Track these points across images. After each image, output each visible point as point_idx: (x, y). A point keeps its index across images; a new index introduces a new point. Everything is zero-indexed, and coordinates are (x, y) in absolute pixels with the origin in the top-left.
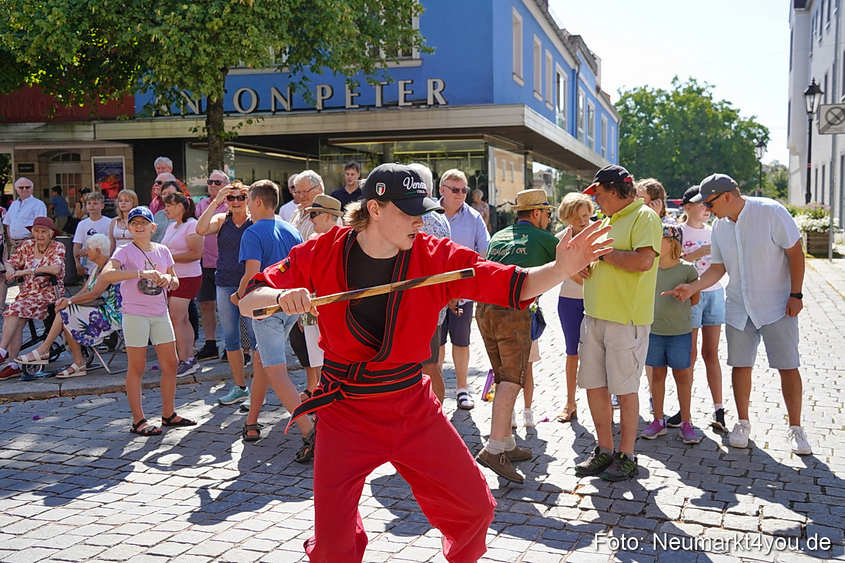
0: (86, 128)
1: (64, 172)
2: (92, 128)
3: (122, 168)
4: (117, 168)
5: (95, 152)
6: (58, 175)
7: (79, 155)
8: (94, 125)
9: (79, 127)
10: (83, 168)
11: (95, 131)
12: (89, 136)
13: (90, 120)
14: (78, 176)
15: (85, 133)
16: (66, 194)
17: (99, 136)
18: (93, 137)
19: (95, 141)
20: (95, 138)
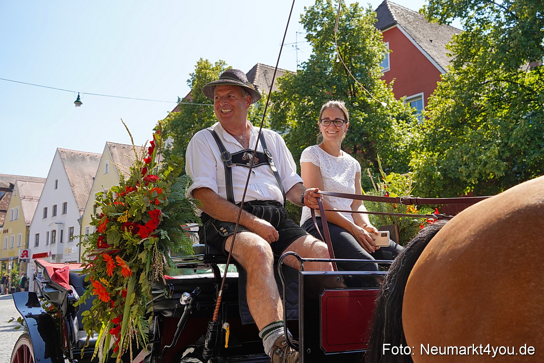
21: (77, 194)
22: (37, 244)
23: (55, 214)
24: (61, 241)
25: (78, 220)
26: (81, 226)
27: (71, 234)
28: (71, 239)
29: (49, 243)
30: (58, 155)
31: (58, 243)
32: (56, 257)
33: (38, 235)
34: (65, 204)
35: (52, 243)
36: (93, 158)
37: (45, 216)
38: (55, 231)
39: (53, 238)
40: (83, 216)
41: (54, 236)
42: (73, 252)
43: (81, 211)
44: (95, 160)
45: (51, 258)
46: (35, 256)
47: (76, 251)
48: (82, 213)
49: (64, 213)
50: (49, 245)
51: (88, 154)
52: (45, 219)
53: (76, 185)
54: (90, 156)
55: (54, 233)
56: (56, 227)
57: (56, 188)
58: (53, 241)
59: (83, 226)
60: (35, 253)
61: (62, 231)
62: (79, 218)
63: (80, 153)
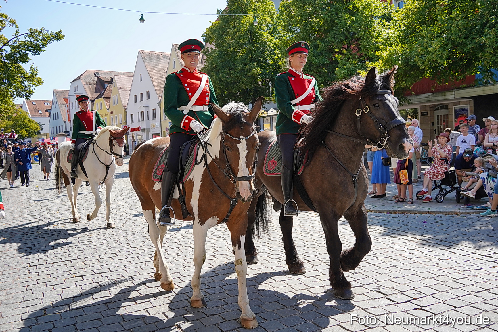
0: (451, 93)
1: (441, 114)
2: (454, 93)
3: (468, 111)
4: (466, 110)
5: (455, 104)
6: (438, 116)
7: (448, 106)
8: (455, 91)
9: (447, 93)
10: (449, 111)
11: (455, 94)
12: (452, 97)
13: (453, 90)
14: (447, 115)
15: (450, 96)
16: (441, 124)
17: (457, 97)
18: (454, 97)
19: (455, 99)
20: (455, 97)
21: (155, 84)
22: (132, 122)
23: (142, 100)
24: (148, 119)
25: (158, 104)
26: (160, 108)
27: (154, 114)
28: (154, 117)
29: (140, 121)
30: (140, 55)
31: (146, 120)
32: (146, 130)
33: (132, 115)
34: (148, 92)
35: (142, 120)
36: (164, 56)
37: (136, 102)
38: (143, 112)
39: (143, 117)
40: (161, 100)
41: (143, 115)
42: (156, 127)
43: (159, 97)
44: (167, 58)
45: (141, 131)
46: (132, 130)
47: (158, 126)
48: (160, 98)
49: (148, 99)
50: (140, 122)
51: (161, 53)
52: (136, 103)
53: (155, 78)
54: (162, 55)
55: (143, 113)
56: (143, 109)
57: (141, 80)
58: (143, 119)
59: (161, 108)
60: (132, 128)
61: (148, 112)
62: (159, 102)
63: (155, 53)
